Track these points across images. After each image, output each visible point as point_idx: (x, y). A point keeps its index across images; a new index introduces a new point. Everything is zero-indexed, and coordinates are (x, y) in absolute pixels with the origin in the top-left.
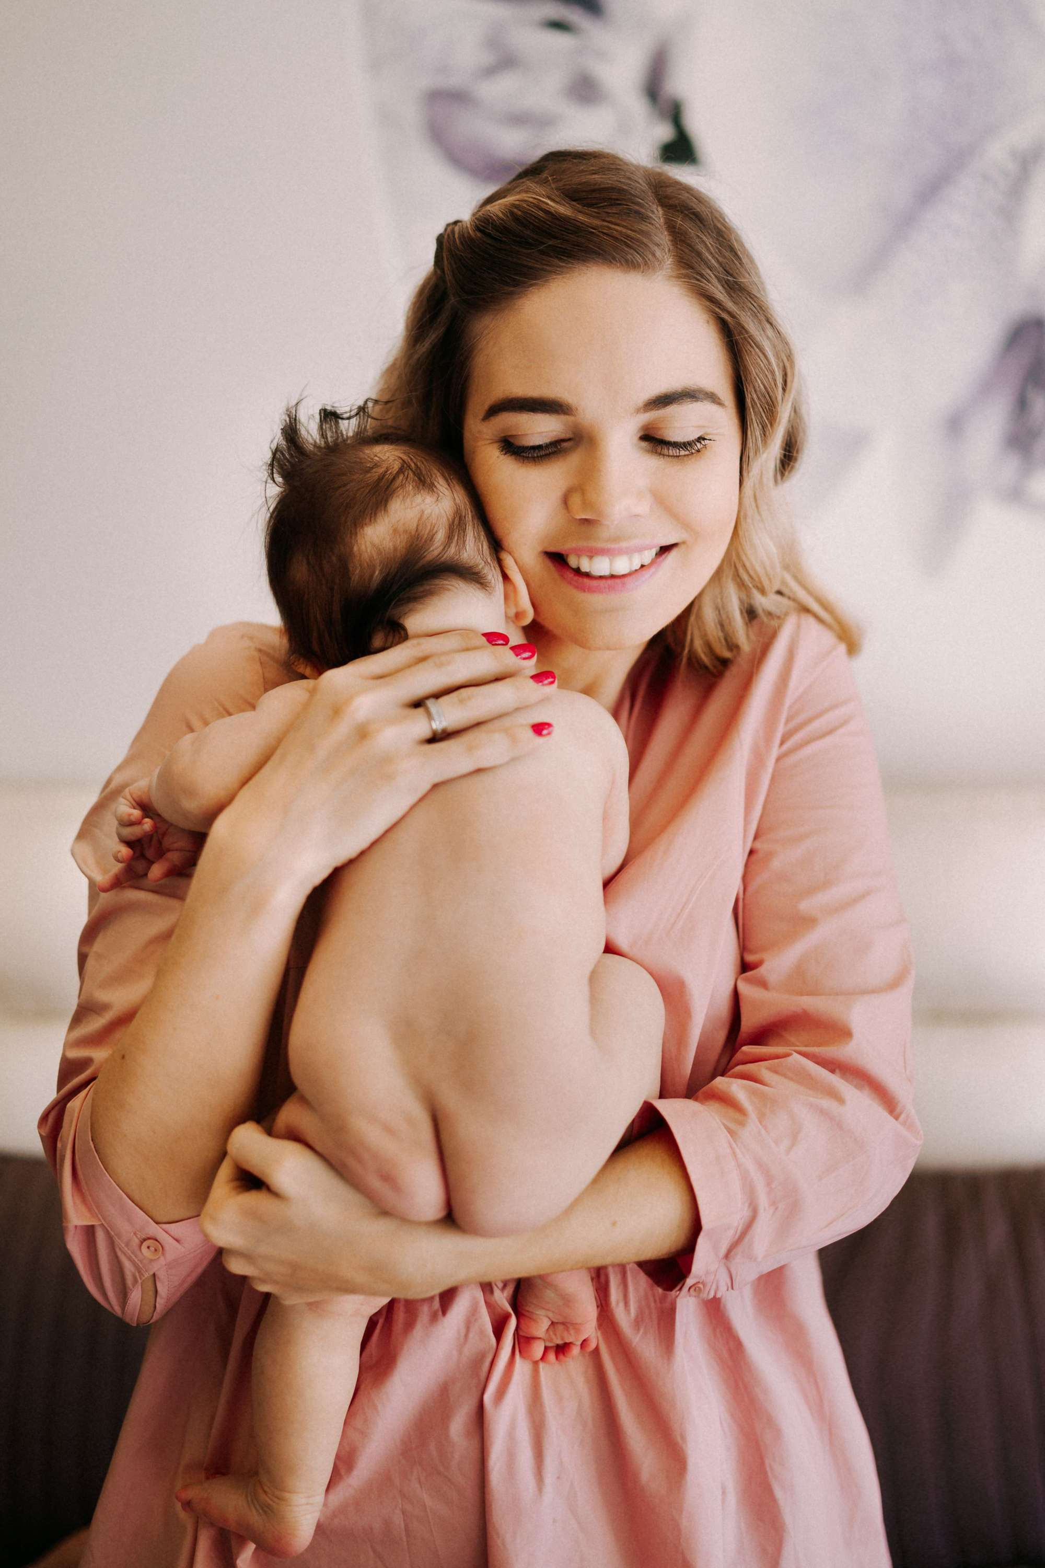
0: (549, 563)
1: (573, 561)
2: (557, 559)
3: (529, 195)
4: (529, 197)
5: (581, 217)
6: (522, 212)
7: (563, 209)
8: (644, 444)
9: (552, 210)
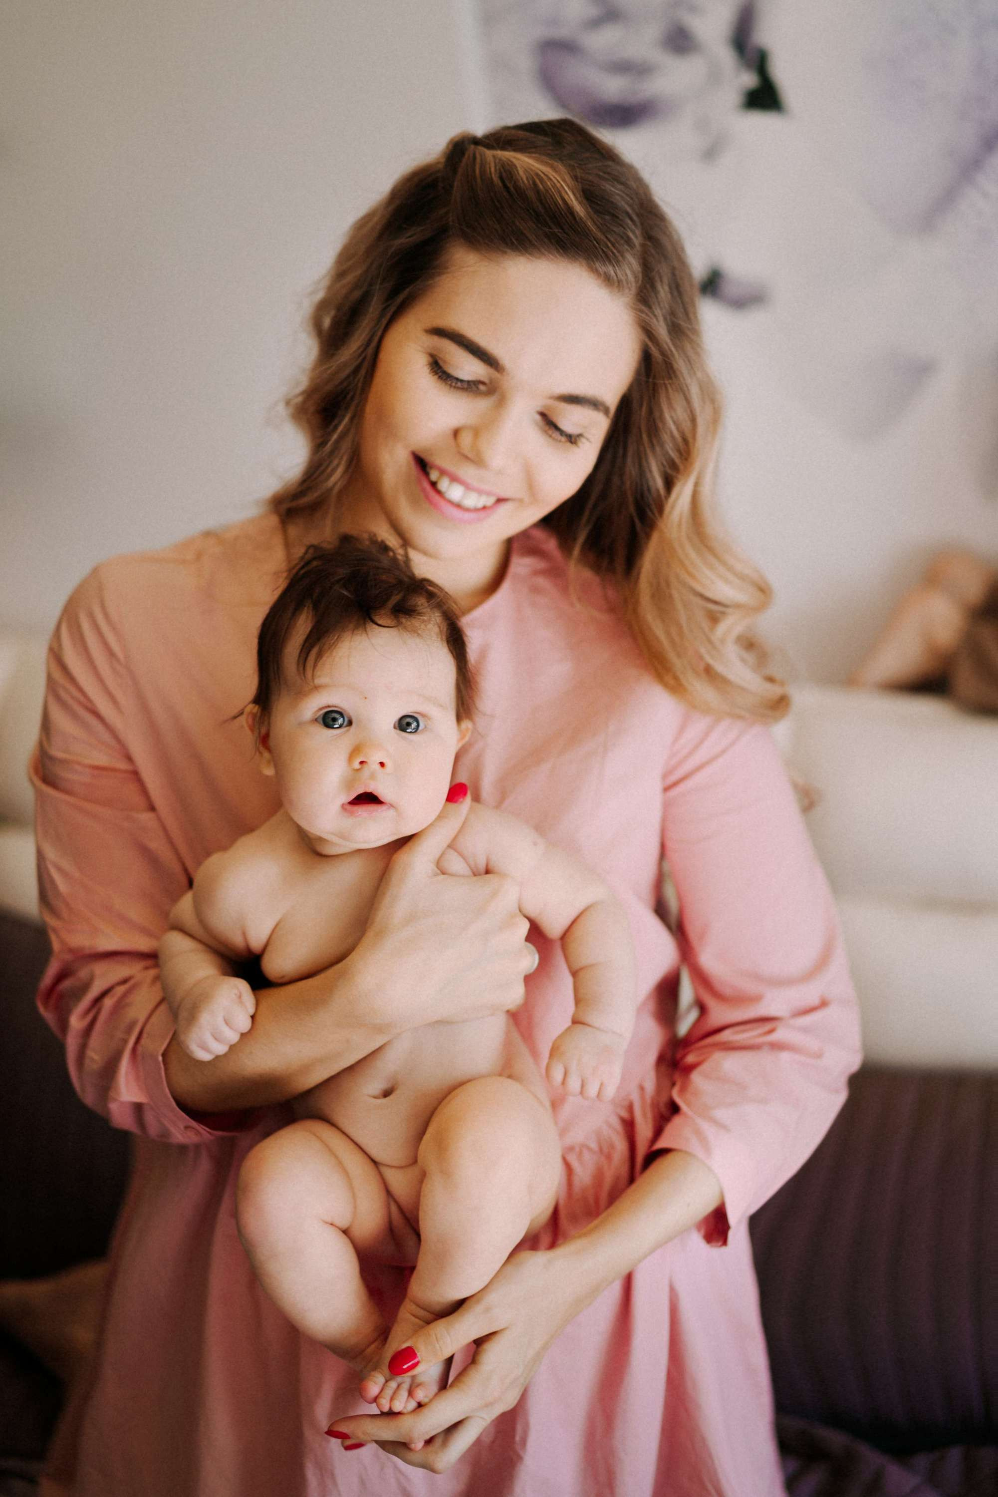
0: (412, 463)
1: (434, 476)
2: (422, 463)
3: (556, 176)
4: (554, 177)
5: (589, 224)
6: (544, 187)
7: (579, 209)
8: (538, 418)
9: (569, 202)
